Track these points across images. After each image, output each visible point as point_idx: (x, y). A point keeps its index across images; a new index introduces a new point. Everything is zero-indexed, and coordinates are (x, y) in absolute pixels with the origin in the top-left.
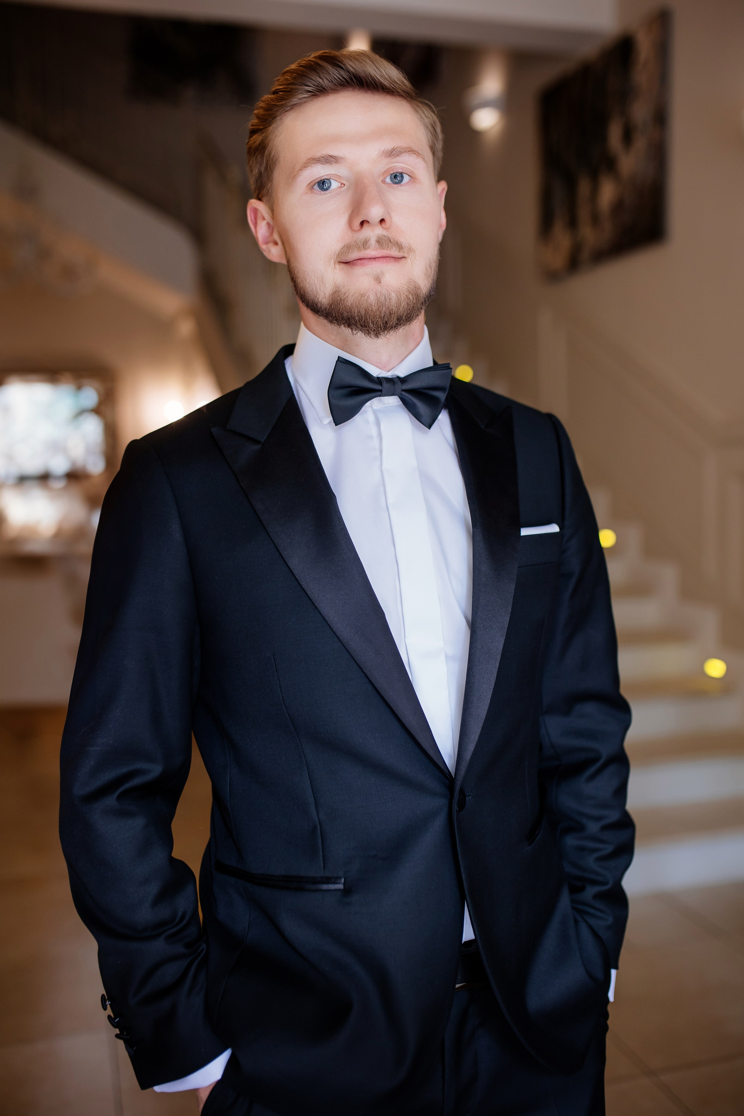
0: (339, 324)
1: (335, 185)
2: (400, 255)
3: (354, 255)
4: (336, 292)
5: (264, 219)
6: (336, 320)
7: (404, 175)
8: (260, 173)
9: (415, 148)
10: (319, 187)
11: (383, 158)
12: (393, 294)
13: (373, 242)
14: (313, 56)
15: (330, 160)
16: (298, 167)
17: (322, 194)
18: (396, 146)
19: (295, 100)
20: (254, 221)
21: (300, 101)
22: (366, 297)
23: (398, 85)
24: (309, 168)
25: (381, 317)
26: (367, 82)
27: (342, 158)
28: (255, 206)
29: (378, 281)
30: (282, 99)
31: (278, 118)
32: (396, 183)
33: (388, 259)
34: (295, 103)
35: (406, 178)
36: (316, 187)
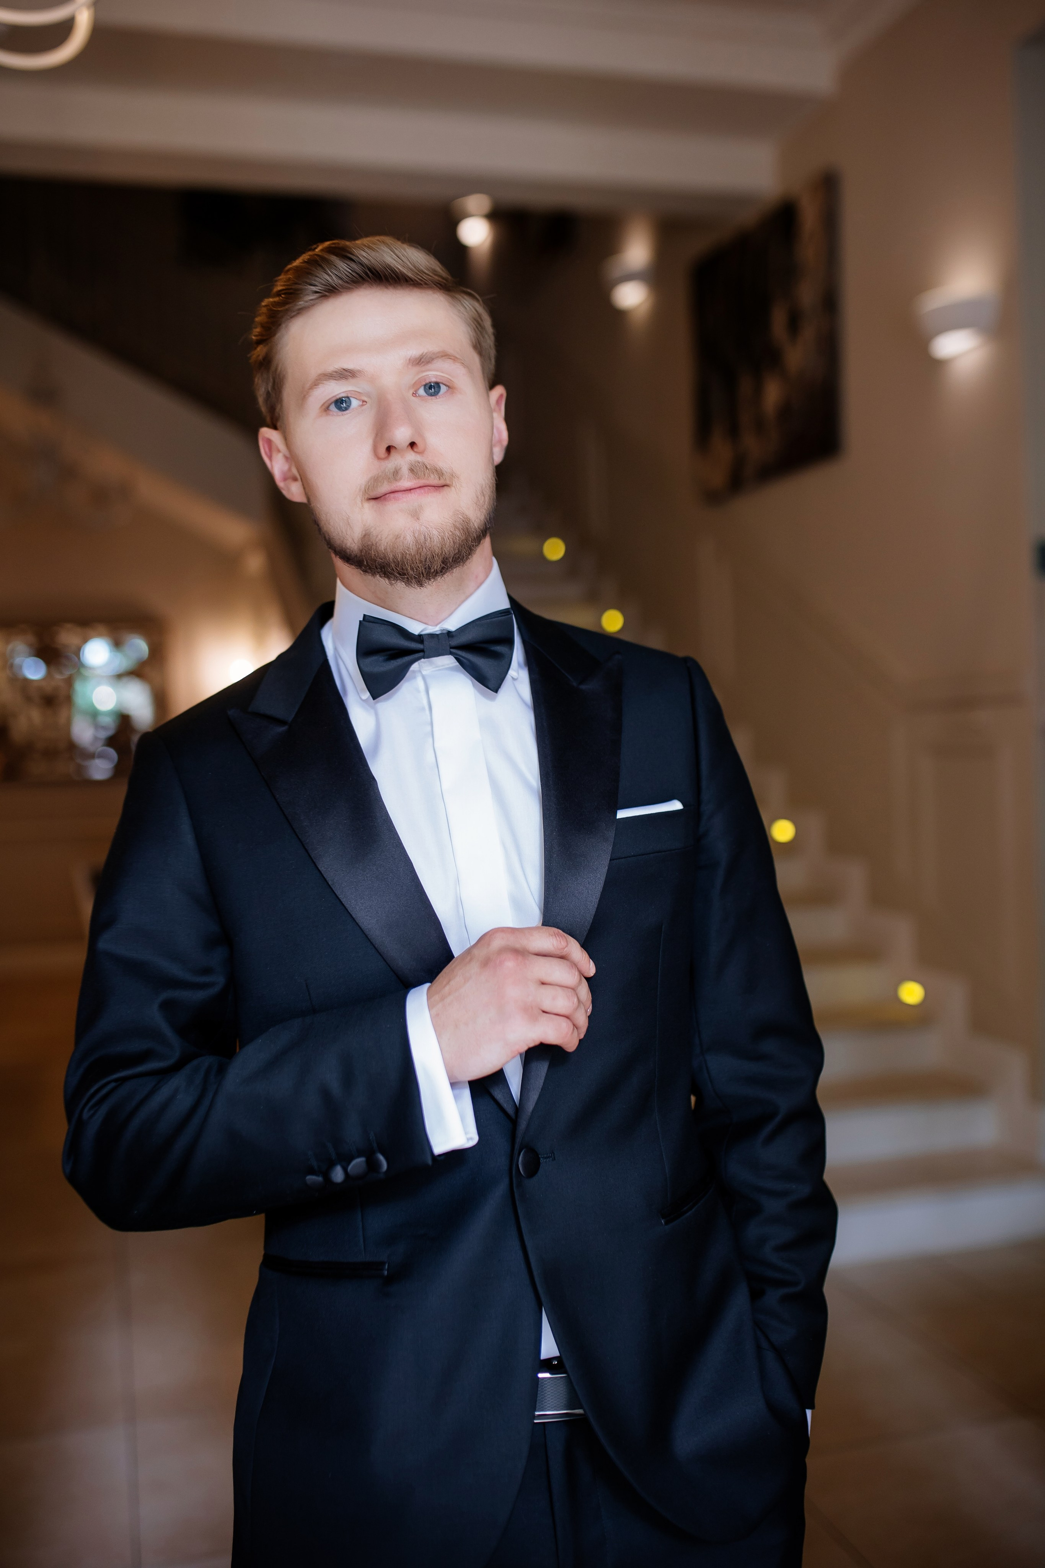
0: (374, 574)
1: (355, 403)
2: (442, 482)
3: (384, 488)
4: (366, 535)
5: (279, 451)
6: (370, 568)
7: (441, 385)
8: (268, 393)
9: (450, 351)
10: (336, 407)
11: (410, 366)
12: (435, 532)
13: (405, 470)
14: (320, 248)
15: (345, 374)
16: (308, 386)
17: (339, 416)
18: (425, 352)
19: (301, 303)
20: (268, 453)
21: (307, 304)
22: (402, 538)
23: (427, 276)
24: (320, 386)
25: (421, 562)
26: (385, 276)
27: (359, 371)
28: (267, 436)
29: (415, 518)
30: (284, 303)
31: (283, 325)
32: (431, 395)
33: (426, 489)
34: (300, 307)
35: (443, 389)
36: (333, 407)
